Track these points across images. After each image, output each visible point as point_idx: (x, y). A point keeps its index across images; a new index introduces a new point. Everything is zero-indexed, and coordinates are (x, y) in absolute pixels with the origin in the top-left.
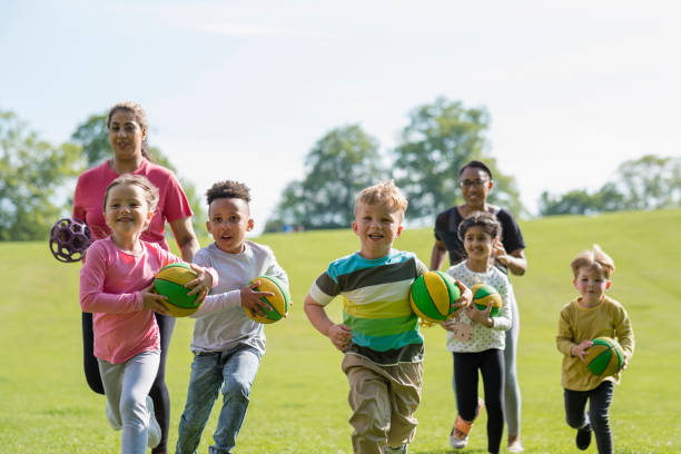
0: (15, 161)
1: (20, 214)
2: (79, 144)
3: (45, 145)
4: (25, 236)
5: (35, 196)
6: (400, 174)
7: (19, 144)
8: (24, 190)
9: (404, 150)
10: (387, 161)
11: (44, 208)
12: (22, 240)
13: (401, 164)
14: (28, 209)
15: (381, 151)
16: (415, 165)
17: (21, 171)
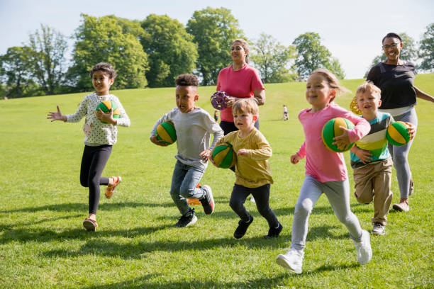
0: (272, 54)
1: (274, 73)
2: (295, 46)
3: (282, 47)
4: (275, 81)
5: (279, 66)
6: (422, 52)
7: (274, 47)
8: (275, 64)
9: (424, 42)
10: (417, 47)
11: (282, 70)
12: (275, 82)
13: (422, 48)
14: (277, 71)
15: (415, 43)
16: (428, 48)
17: (274, 57)
